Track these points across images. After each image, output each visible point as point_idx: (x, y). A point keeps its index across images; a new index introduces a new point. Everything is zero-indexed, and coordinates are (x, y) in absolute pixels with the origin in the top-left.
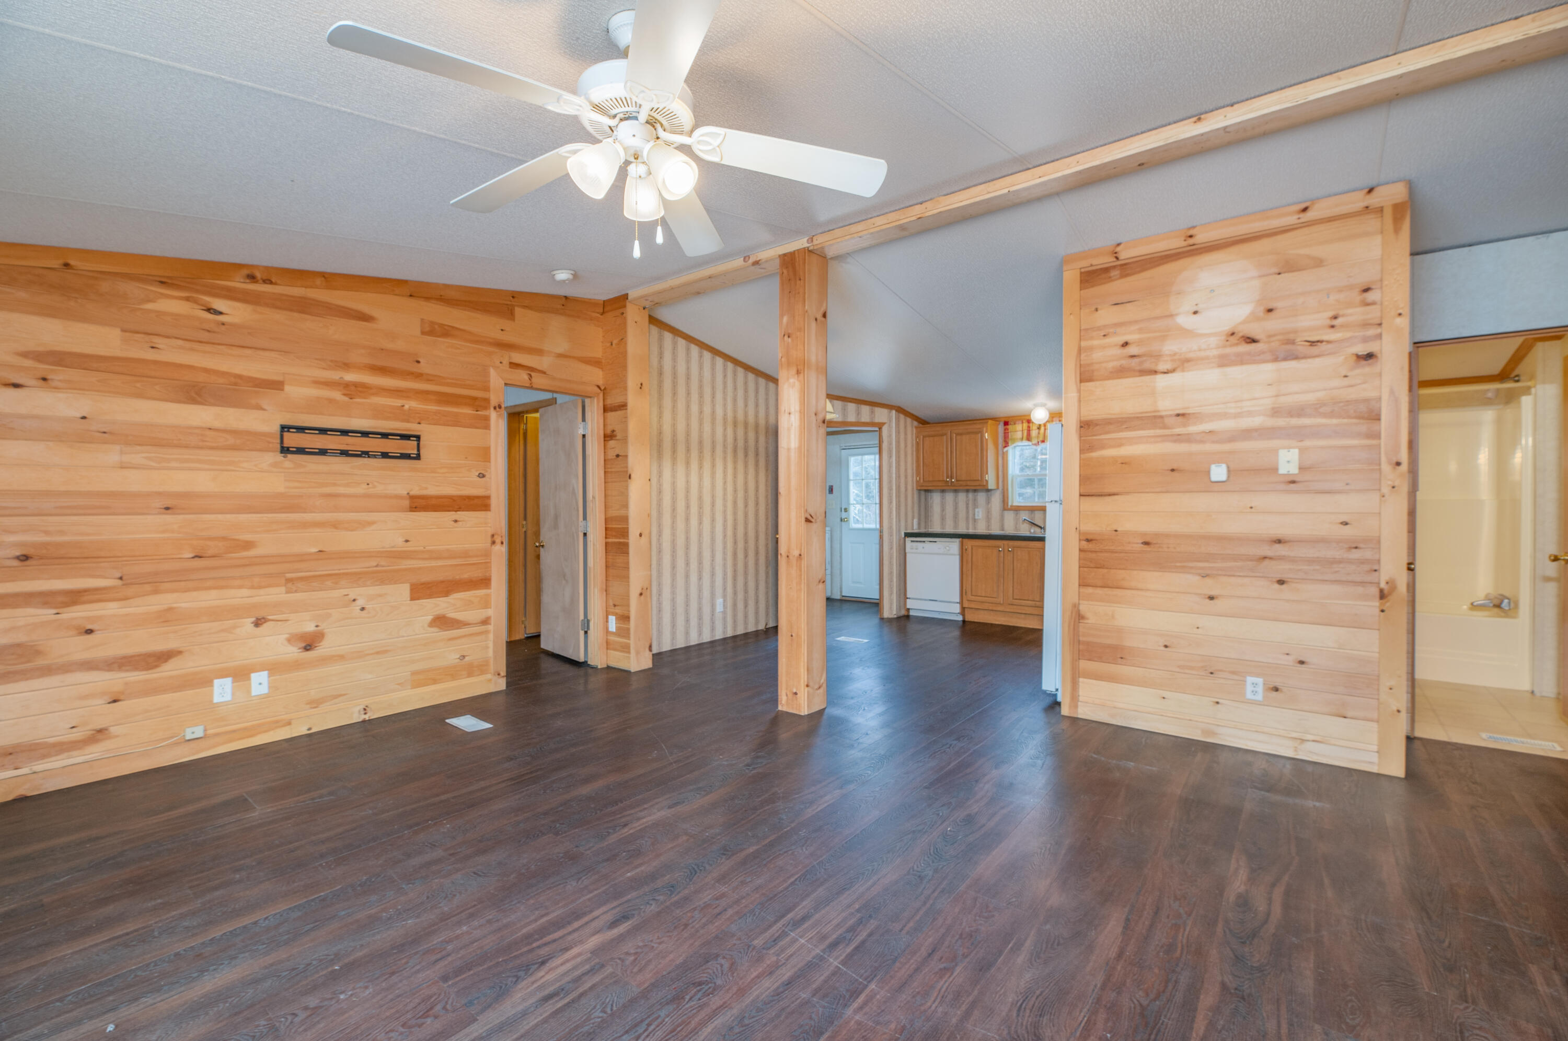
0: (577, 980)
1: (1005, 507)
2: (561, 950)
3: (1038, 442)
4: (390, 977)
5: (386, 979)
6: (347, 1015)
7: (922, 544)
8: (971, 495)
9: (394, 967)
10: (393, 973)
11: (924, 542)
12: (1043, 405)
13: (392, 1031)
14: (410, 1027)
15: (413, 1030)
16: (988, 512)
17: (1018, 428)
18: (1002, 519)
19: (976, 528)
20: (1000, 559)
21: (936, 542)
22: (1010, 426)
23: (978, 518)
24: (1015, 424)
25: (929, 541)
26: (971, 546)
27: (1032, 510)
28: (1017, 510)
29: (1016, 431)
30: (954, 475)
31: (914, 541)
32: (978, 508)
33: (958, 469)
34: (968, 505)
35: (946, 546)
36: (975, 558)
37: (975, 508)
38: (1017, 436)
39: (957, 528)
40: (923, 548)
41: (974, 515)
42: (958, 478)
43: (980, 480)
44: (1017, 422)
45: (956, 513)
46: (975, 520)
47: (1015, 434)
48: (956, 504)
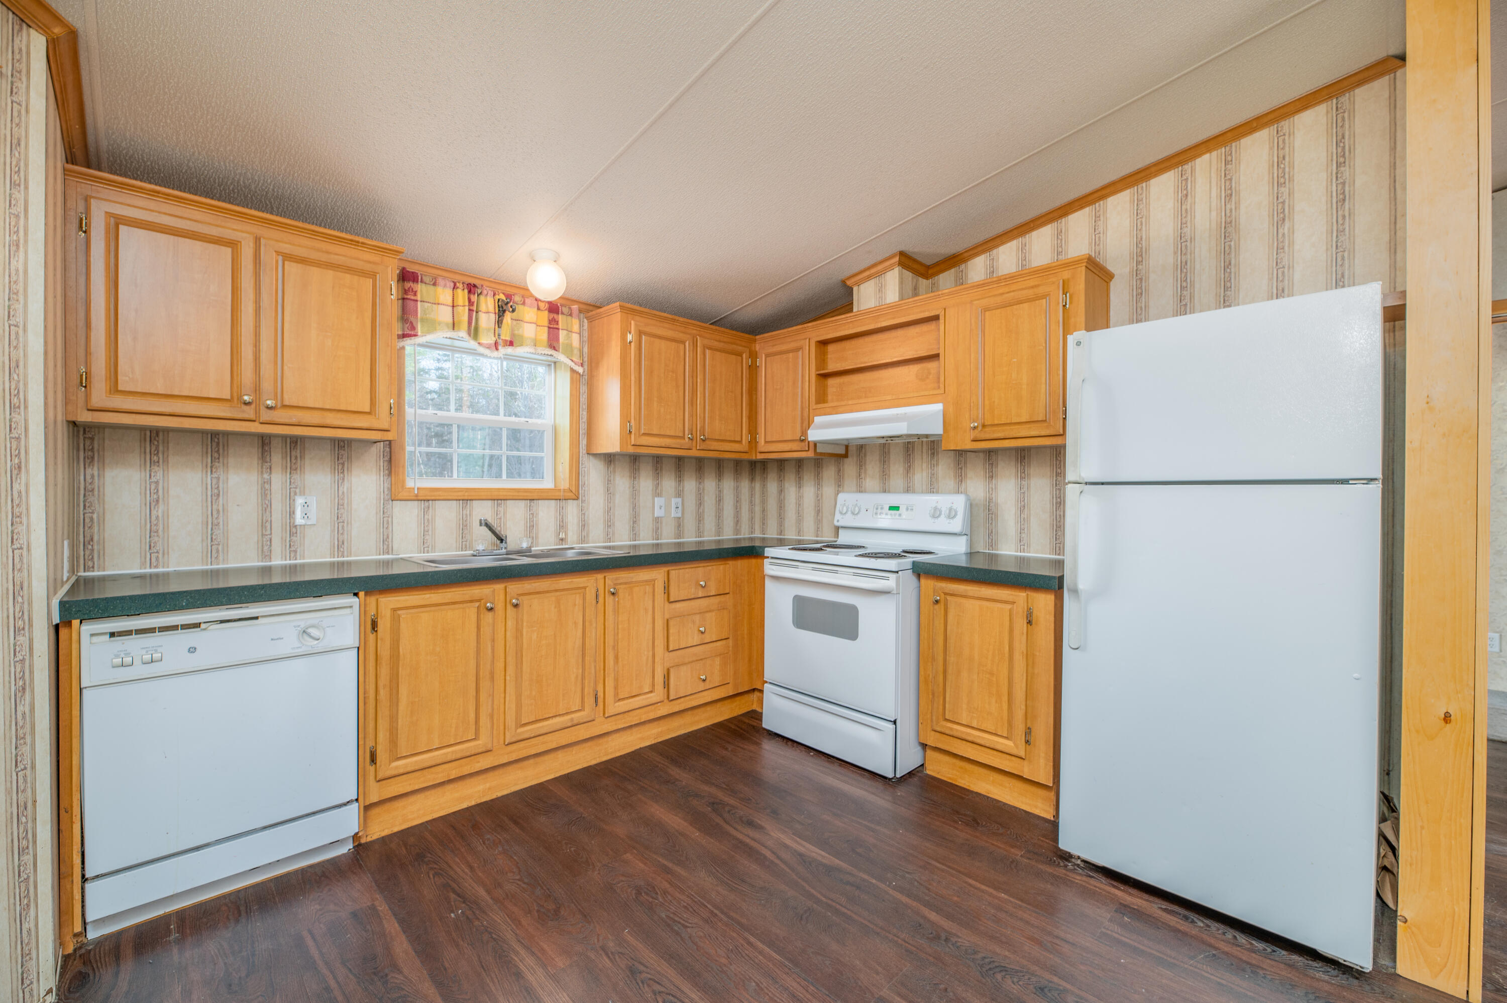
1: (395, 488)
3: (496, 344)
11: (197, 625)
16: (340, 506)
17: (444, 294)
18: (385, 523)
19: (295, 551)
20: (486, 630)
21: (257, 618)
22: (423, 285)
23: (302, 522)
24: (445, 286)
25: (222, 622)
26: (394, 610)
27: (466, 498)
28: (426, 498)
29: (451, 308)
30: (267, 385)
31: (139, 632)
32: (303, 493)
33: (285, 368)
34: (267, 486)
35: (303, 625)
36: (405, 647)
37: (295, 494)
38: (451, 321)
39: (221, 558)
40: (192, 650)
41: (292, 513)
42: (286, 396)
43: (369, 413)
44: (455, 285)
45: (218, 511)
46: (293, 530)
47: (444, 314)
48: (218, 483)
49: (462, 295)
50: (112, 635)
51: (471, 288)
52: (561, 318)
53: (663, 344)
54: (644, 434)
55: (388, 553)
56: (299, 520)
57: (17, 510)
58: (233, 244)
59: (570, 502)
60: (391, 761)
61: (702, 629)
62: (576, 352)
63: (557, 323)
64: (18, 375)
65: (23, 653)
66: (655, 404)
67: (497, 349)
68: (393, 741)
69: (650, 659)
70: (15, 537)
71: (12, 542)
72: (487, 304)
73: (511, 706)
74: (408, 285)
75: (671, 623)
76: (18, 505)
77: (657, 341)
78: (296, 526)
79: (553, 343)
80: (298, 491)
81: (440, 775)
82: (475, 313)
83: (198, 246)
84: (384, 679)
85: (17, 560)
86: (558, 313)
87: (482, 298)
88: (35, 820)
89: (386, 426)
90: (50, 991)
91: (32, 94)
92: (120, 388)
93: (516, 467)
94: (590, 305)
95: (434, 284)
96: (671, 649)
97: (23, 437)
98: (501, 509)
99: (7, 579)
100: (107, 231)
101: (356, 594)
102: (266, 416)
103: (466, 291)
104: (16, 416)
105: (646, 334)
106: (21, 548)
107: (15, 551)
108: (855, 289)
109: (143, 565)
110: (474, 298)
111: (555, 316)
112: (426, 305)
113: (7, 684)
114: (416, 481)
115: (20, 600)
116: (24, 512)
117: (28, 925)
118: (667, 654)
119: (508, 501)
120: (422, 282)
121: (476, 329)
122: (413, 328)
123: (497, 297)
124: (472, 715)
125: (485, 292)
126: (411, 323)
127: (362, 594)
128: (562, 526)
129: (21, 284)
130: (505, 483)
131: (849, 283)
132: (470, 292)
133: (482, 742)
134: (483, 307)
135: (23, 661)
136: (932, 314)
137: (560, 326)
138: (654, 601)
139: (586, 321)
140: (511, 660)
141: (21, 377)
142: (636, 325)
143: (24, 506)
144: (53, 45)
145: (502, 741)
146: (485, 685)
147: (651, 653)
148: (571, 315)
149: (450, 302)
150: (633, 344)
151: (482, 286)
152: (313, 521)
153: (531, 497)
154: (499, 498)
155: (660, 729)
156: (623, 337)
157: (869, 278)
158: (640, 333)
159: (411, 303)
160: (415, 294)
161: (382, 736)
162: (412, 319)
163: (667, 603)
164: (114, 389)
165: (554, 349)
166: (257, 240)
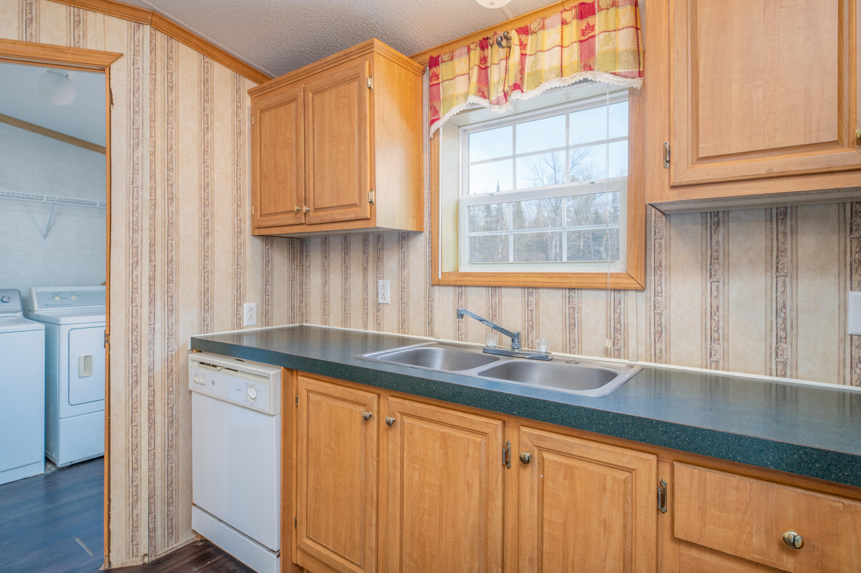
7: (214, 373)
16: (403, 288)
57: (135, 285)
64: (138, 213)
65: (137, 363)
70: (134, 300)
71: (132, 302)
76: (136, 283)
85: (134, 312)
97: (140, 246)
99: (129, 322)
104: (136, 235)
106: (137, 306)
107: (134, 308)
113: (127, 377)
115: (136, 333)
116: (139, 286)
129: (140, 165)
135: (136, 367)
141: (140, 215)
143: (139, 283)
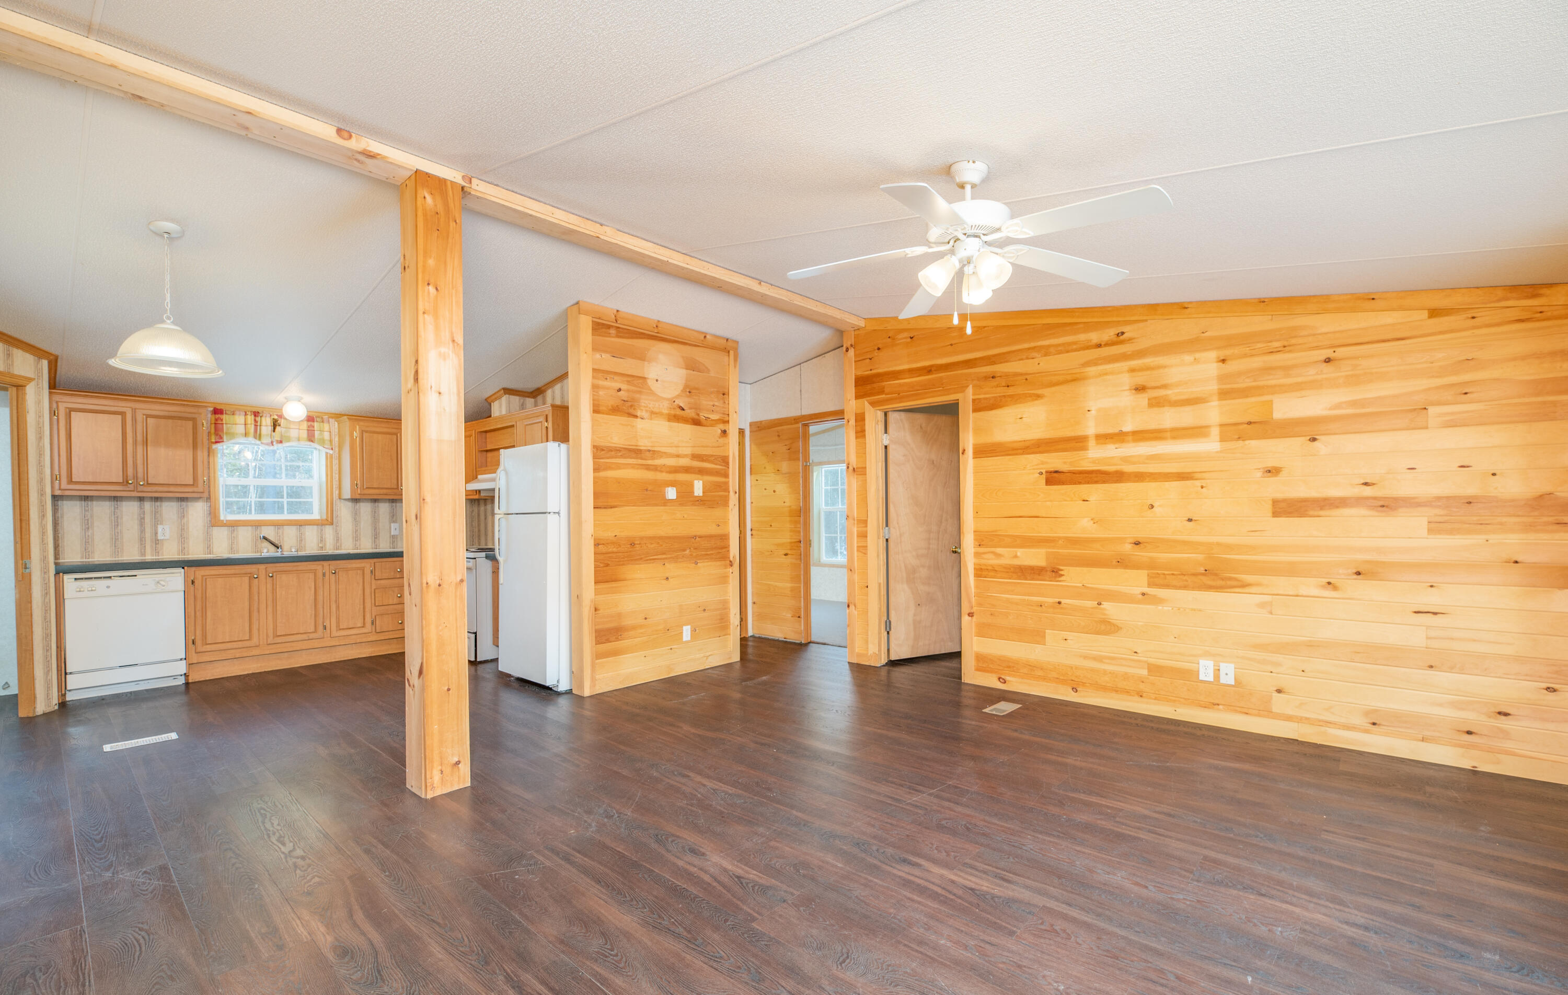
0: (985, 872)
1: (214, 520)
2: (954, 883)
3: (272, 442)
4: (1025, 966)
5: (1029, 968)
6: (1079, 975)
7: (108, 582)
8: (147, 505)
9: (1012, 969)
10: (1020, 967)
11: (110, 577)
12: (300, 400)
13: (1077, 943)
14: (1069, 935)
15: (1070, 933)
16: (182, 529)
17: (240, 419)
18: (208, 539)
19: (158, 552)
20: (255, 589)
21: (136, 576)
22: (227, 416)
23: (162, 538)
24: (240, 415)
25: (121, 576)
26: (203, 576)
27: (257, 525)
28: (233, 525)
29: (244, 426)
30: (140, 475)
31: (86, 579)
32: (161, 524)
33: (149, 466)
34: (143, 521)
35: (157, 579)
36: (210, 592)
37: (158, 524)
38: (244, 432)
39: (120, 555)
40: (108, 587)
41: (156, 533)
42: (149, 479)
43: (193, 485)
44: (246, 412)
45: (118, 533)
46: (157, 542)
47: (240, 429)
48: (117, 520)
49: (250, 418)
50: (76, 579)
51: (256, 414)
52: (316, 424)
53: (380, 436)
54: (367, 488)
55: (210, 554)
56: (160, 537)
58: (123, 414)
59: (327, 526)
60: (203, 645)
61: (399, 595)
62: (327, 442)
63: (313, 427)
66: (375, 471)
67: (273, 445)
68: (204, 636)
69: (362, 609)
70: (43, 540)
72: (266, 422)
73: (271, 626)
74: (217, 416)
75: (377, 591)
77: (375, 435)
78: (158, 540)
79: (311, 438)
80: (159, 523)
81: (230, 654)
82: (259, 427)
83: (106, 416)
84: (199, 607)
86: (314, 421)
87: (263, 419)
88: (51, 641)
89: (202, 490)
90: (56, 704)
91: (44, 382)
92: (73, 480)
93: (293, 508)
94: (338, 414)
95: (233, 414)
96: (377, 604)
98: (280, 531)
100: (66, 415)
101: (183, 568)
102: (140, 489)
103: (253, 416)
105: (367, 432)
106: (45, 544)
108: (492, 404)
109: (82, 558)
110: (258, 419)
111: (312, 423)
112: (229, 425)
114: (225, 516)
115: (45, 562)
117: (49, 677)
118: (374, 608)
119: (285, 527)
120: (226, 414)
121: (260, 435)
122: (221, 438)
123: (272, 417)
124: (247, 629)
125: (265, 415)
126: (220, 436)
127: (186, 568)
128: (322, 540)
130: (286, 516)
131: (489, 400)
132: (255, 416)
133: (255, 641)
134: (264, 423)
136: (511, 424)
137: (316, 429)
138: (363, 579)
139: (336, 423)
140: (270, 603)
142: (359, 428)
144: (50, 363)
145: (265, 643)
146: (255, 614)
147: (362, 607)
148: (323, 422)
149: (243, 422)
150: (358, 438)
151: (263, 412)
152: (167, 537)
153: (300, 524)
154: (279, 525)
155: (373, 650)
156: (351, 435)
157: (496, 399)
158: (362, 432)
159: (220, 426)
160: (222, 420)
161: (199, 633)
162: (220, 433)
163: (374, 581)
164: (70, 481)
165: (312, 441)
166: (134, 411)
